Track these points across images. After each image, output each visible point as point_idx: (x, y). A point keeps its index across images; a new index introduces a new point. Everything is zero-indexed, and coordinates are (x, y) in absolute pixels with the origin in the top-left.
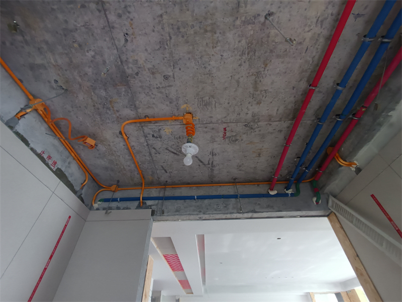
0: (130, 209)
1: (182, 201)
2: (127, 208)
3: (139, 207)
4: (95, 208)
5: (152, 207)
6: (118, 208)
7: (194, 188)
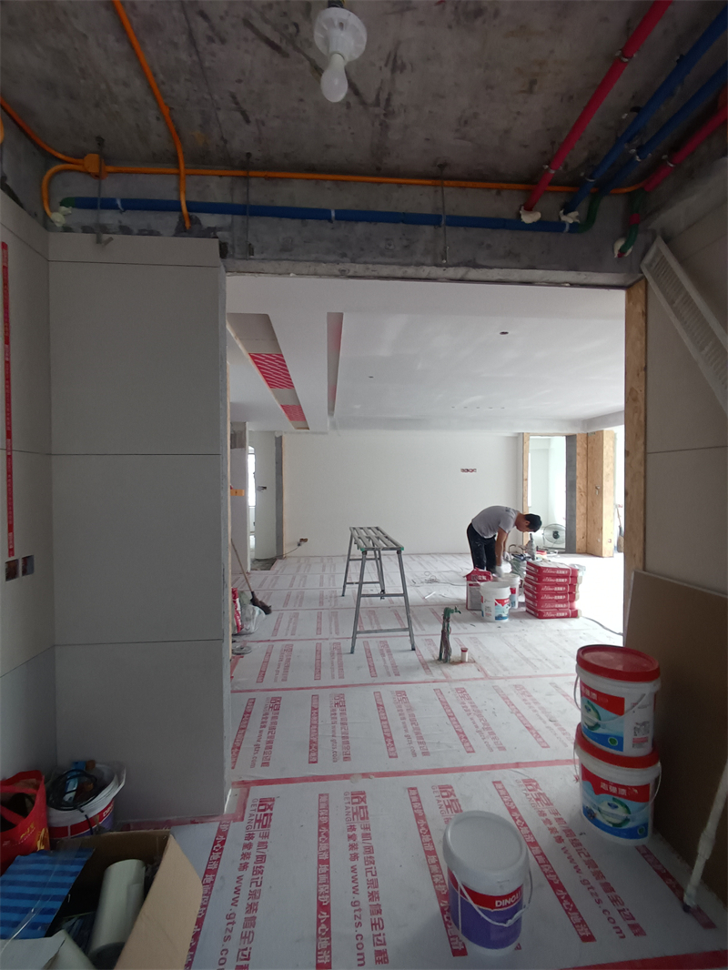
0: (158, 234)
1: (297, 223)
2: (151, 233)
3: (181, 231)
4: (58, 225)
5: (219, 234)
6: (125, 230)
7: (328, 184)
